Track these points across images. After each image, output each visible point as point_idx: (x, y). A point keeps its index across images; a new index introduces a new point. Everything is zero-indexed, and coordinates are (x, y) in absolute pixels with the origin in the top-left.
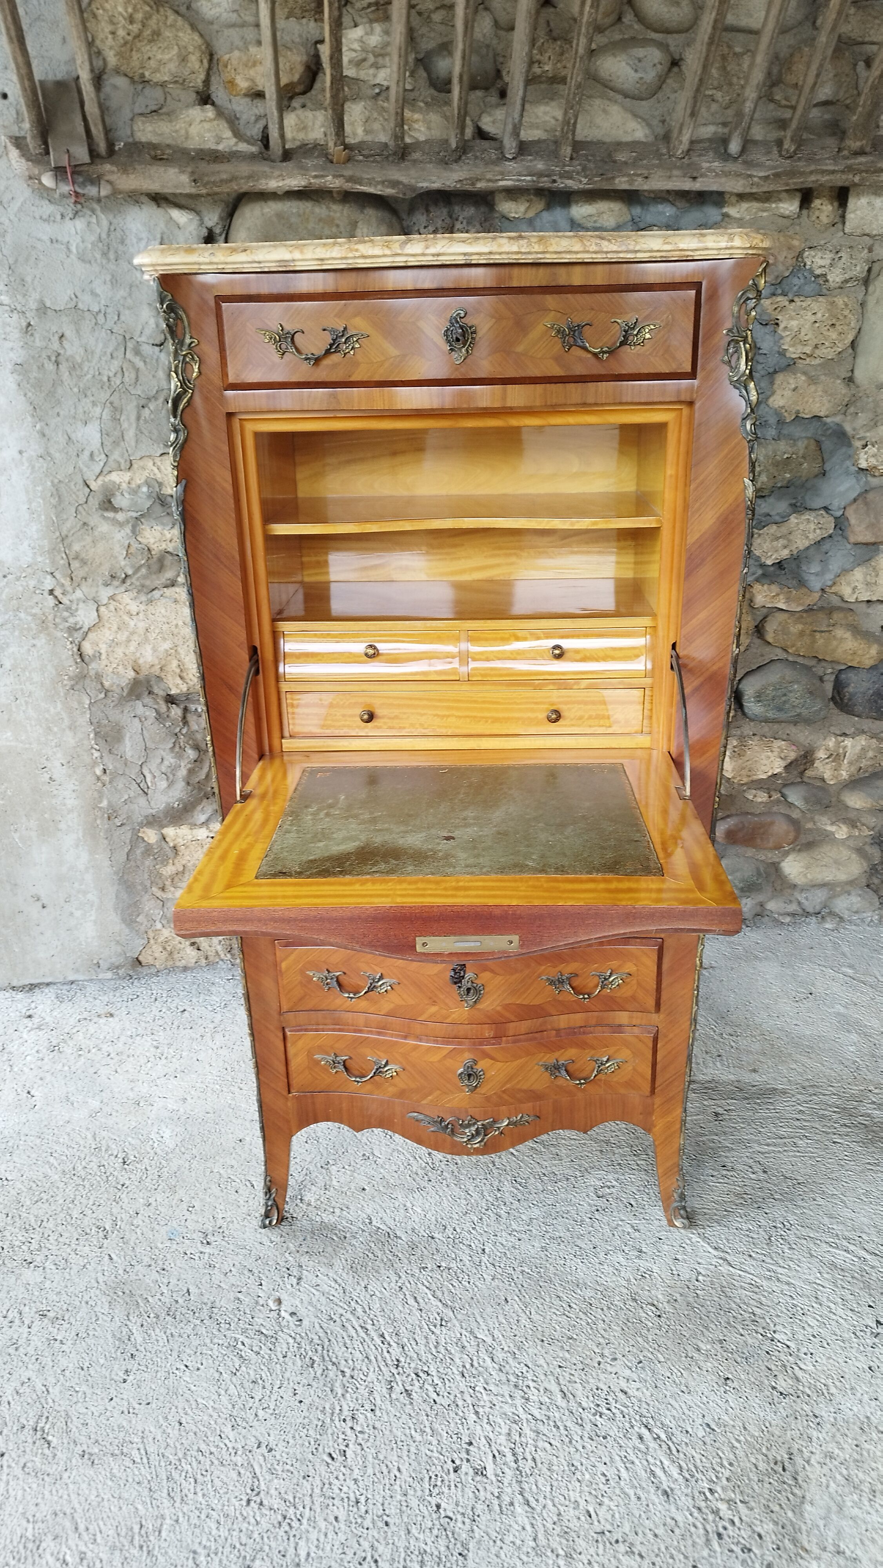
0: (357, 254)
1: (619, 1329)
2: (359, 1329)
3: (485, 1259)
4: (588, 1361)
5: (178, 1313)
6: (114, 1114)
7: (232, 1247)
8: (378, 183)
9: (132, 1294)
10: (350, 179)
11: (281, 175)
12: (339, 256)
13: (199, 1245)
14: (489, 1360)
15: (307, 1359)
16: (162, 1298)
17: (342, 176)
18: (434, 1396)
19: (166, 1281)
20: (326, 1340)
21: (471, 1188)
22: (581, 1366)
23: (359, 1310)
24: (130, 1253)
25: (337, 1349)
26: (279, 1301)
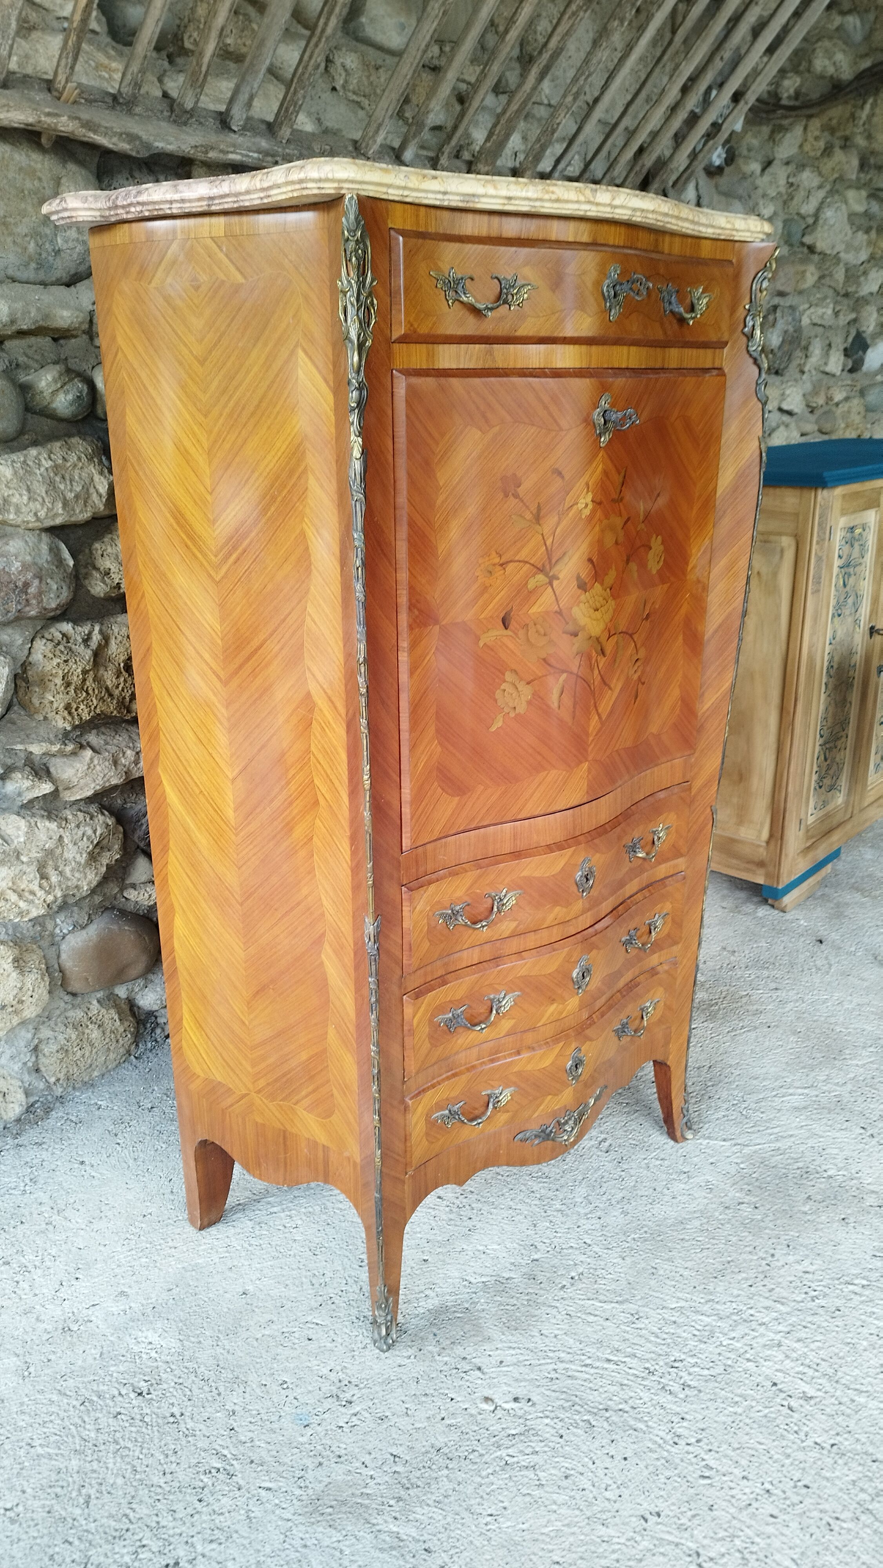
0: (554, 197)
1: (746, 1234)
2: (583, 1369)
3: (596, 1249)
4: (760, 1269)
5: (414, 1480)
6: (52, 1357)
7: (377, 1388)
8: (115, 134)
9: (344, 1503)
10: (88, 125)
11: (8, 105)
12: (535, 196)
13: (343, 1410)
14: (703, 1318)
15: (582, 1424)
16: (378, 1480)
17: (79, 118)
18: (706, 1372)
19: (359, 1464)
20: (574, 1398)
21: (511, 1203)
22: (761, 1276)
23: (562, 1355)
24: (281, 1469)
25: (591, 1397)
26: (487, 1399)
